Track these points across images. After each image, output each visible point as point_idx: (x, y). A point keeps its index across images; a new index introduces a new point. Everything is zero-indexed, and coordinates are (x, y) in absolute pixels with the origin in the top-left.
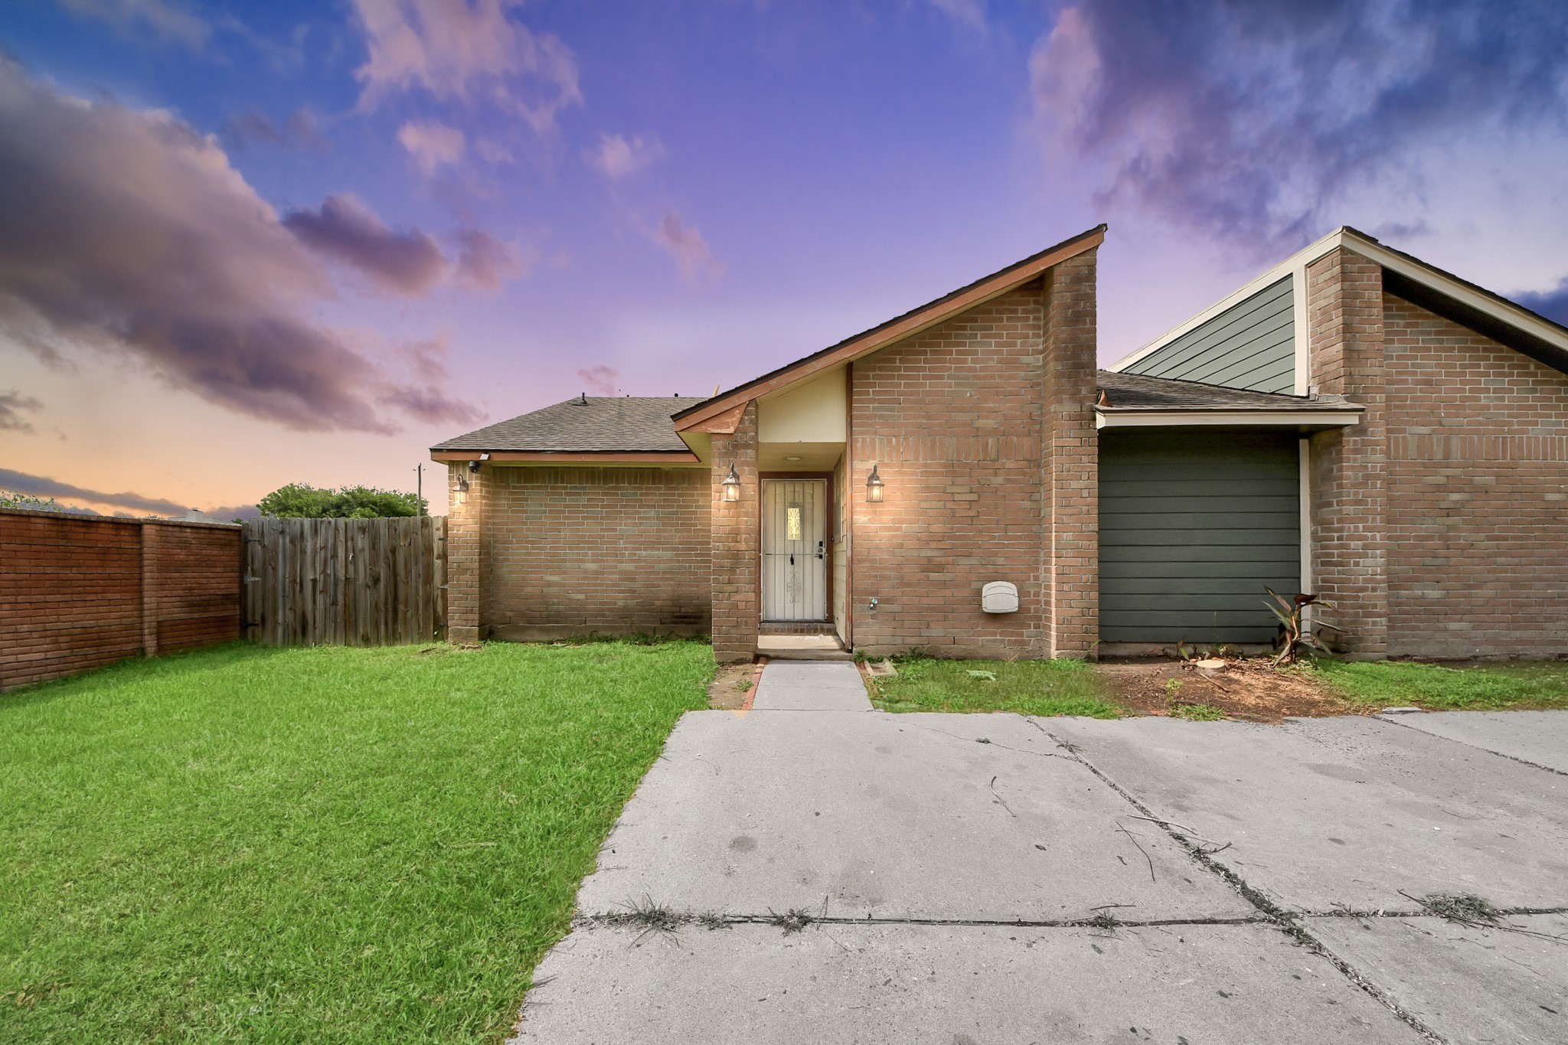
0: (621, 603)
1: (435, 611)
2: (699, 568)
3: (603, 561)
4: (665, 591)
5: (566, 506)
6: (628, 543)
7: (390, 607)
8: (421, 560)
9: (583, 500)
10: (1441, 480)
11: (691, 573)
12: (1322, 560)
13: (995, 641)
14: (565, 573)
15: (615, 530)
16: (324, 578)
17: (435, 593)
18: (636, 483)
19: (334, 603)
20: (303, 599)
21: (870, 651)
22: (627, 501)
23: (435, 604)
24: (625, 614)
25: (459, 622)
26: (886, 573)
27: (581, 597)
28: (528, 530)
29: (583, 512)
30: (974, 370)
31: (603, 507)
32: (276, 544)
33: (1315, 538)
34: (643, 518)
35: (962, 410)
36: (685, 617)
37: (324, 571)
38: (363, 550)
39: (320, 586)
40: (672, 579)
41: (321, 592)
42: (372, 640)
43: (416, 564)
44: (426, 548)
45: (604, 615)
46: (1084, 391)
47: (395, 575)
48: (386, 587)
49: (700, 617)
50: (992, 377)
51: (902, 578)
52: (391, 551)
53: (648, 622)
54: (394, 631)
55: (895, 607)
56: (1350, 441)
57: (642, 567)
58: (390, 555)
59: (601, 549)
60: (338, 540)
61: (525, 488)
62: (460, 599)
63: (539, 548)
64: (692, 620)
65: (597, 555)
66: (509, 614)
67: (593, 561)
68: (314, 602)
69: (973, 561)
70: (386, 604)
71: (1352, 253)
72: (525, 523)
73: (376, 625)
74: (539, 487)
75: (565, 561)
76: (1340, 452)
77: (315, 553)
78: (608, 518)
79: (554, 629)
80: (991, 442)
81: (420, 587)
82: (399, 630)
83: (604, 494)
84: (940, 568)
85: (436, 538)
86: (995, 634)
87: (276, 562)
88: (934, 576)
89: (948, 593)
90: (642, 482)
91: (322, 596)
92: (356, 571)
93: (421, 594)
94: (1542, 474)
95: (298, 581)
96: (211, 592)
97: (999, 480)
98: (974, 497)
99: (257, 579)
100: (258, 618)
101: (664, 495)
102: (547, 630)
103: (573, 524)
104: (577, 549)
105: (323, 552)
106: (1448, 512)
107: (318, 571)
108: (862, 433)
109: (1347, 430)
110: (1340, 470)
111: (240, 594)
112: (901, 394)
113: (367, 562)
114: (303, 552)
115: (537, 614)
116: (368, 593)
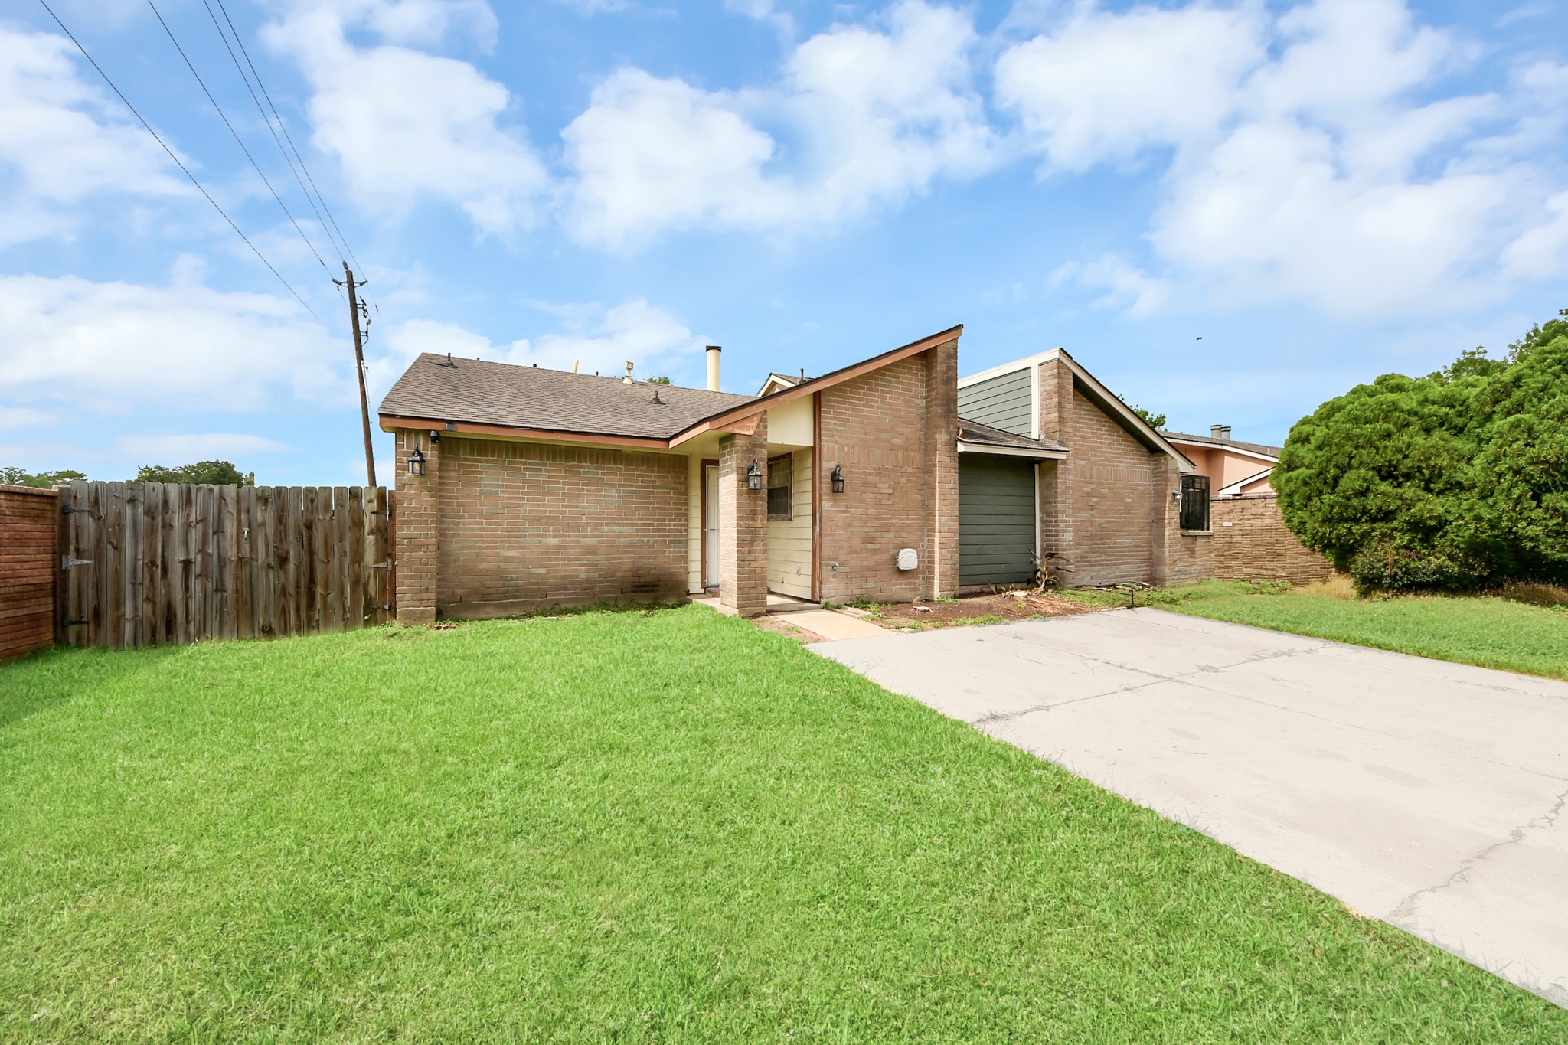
0: (583, 576)
1: (366, 593)
2: (657, 541)
3: (565, 536)
4: (625, 564)
5: (524, 482)
6: (590, 518)
7: (303, 590)
8: (348, 536)
9: (544, 476)
10: (1089, 490)
11: (649, 547)
12: (1047, 534)
13: (902, 589)
14: (525, 548)
15: (578, 506)
16: (203, 559)
17: (367, 574)
18: (597, 463)
19: (220, 588)
20: (168, 586)
21: (833, 601)
22: (589, 479)
23: (366, 586)
24: (588, 586)
25: (410, 603)
26: (841, 544)
27: (543, 571)
28: (482, 504)
29: (544, 488)
30: (890, 404)
31: (564, 483)
32: (120, 515)
33: (1042, 521)
34: (606, 496)
35: (884, 431)
36: (644, 586)
37: (202, 550)
38: (263, 524)
39: (196, 569)
40: (632, 552)
41: (197, 577)
42: (277, 631)
43: (341, 540)
44: (354, 523)
45: (566, 589)
46: (952, 427)
47: (311, 553)
48: (298, 567)
49: (657, 586)
50: (900, 411)
51: (851, 547)
52: (305, 525)
53: (609, 592)
54: (310, 619)
55: (846, 569)
56: (1060, 467)
57: (603, 542)
58: (304, 530)
59: (563, 524)
60: (224, 512)
61: (480, 461)
62: (412, 578)
63: (496, 523)
64: (650, 589)
65: (559, 530)
66: (459, 592)
67: (555, 536)
68: (187, 589)
69: (891, 535)
70: (298, 587)
71: (1062, 363)
72: (479, 498)
73: (284, 612)
74: (496, 461)
75: (525, 536)
76: (1056, 474)
77: (188, 526)
78: (570, 495)
79: (513, 605)
80: (900, 454)
81: (346, 567)
82: (317, 617)
83: (565, 472)
84: (872, 540)
85: (368, 512)
86: (901, 584)
87: (120, 539)
88: (870, 546)
89: (877, 557)
90: (603, 463)
91: (198, 581)
92: (253, 548)
93: (347, 573)
94: (1124, 489)
95: (159, 562)
96: (24, 580)
97: (904, 480)
98: (891, 491)
99: (85, 562)
100: (88, 613)
101: (625, 475)
102: (505, 607)
103: (533, 500)
104: (537, 524)
105: (200, 526)
106: (1092, 508)
107: (193, 548)
108: (827, 441)
109: (1059, 461)
110: (1056, 483)
111: (54, 582)
112: (850, 416)
113: (271, 539)
114: (168, 526)
115: (492, 591)
116: (271, 576)
